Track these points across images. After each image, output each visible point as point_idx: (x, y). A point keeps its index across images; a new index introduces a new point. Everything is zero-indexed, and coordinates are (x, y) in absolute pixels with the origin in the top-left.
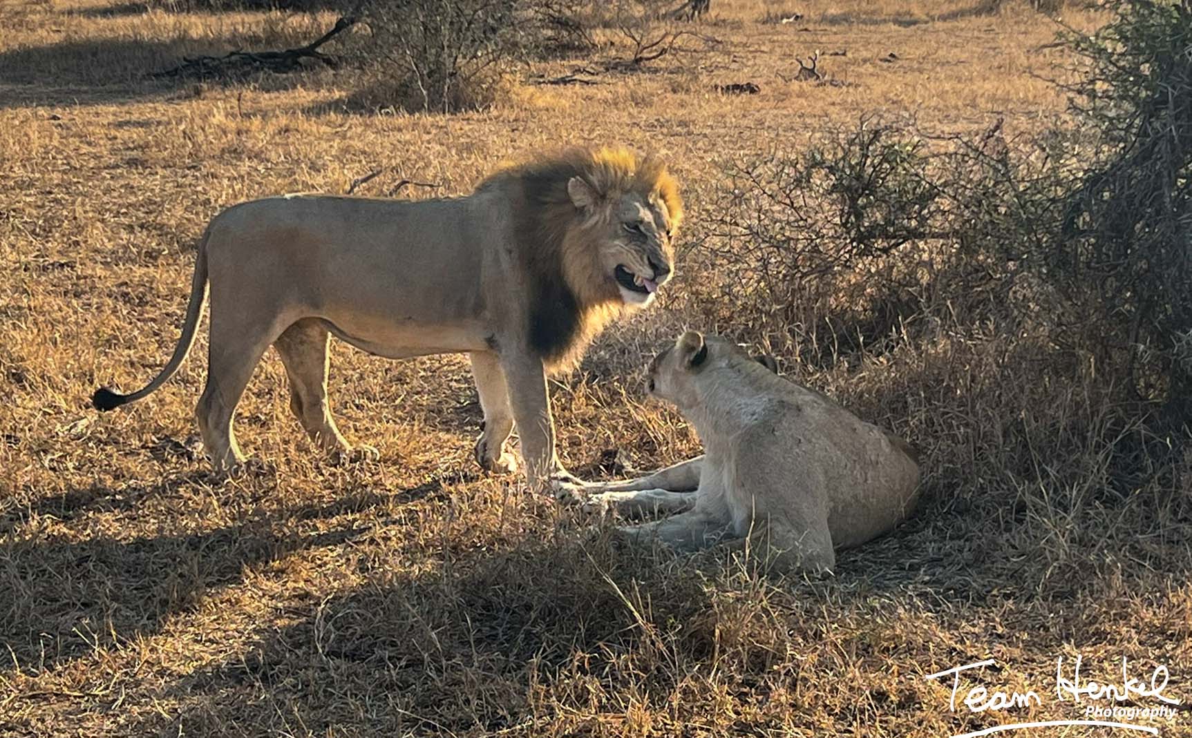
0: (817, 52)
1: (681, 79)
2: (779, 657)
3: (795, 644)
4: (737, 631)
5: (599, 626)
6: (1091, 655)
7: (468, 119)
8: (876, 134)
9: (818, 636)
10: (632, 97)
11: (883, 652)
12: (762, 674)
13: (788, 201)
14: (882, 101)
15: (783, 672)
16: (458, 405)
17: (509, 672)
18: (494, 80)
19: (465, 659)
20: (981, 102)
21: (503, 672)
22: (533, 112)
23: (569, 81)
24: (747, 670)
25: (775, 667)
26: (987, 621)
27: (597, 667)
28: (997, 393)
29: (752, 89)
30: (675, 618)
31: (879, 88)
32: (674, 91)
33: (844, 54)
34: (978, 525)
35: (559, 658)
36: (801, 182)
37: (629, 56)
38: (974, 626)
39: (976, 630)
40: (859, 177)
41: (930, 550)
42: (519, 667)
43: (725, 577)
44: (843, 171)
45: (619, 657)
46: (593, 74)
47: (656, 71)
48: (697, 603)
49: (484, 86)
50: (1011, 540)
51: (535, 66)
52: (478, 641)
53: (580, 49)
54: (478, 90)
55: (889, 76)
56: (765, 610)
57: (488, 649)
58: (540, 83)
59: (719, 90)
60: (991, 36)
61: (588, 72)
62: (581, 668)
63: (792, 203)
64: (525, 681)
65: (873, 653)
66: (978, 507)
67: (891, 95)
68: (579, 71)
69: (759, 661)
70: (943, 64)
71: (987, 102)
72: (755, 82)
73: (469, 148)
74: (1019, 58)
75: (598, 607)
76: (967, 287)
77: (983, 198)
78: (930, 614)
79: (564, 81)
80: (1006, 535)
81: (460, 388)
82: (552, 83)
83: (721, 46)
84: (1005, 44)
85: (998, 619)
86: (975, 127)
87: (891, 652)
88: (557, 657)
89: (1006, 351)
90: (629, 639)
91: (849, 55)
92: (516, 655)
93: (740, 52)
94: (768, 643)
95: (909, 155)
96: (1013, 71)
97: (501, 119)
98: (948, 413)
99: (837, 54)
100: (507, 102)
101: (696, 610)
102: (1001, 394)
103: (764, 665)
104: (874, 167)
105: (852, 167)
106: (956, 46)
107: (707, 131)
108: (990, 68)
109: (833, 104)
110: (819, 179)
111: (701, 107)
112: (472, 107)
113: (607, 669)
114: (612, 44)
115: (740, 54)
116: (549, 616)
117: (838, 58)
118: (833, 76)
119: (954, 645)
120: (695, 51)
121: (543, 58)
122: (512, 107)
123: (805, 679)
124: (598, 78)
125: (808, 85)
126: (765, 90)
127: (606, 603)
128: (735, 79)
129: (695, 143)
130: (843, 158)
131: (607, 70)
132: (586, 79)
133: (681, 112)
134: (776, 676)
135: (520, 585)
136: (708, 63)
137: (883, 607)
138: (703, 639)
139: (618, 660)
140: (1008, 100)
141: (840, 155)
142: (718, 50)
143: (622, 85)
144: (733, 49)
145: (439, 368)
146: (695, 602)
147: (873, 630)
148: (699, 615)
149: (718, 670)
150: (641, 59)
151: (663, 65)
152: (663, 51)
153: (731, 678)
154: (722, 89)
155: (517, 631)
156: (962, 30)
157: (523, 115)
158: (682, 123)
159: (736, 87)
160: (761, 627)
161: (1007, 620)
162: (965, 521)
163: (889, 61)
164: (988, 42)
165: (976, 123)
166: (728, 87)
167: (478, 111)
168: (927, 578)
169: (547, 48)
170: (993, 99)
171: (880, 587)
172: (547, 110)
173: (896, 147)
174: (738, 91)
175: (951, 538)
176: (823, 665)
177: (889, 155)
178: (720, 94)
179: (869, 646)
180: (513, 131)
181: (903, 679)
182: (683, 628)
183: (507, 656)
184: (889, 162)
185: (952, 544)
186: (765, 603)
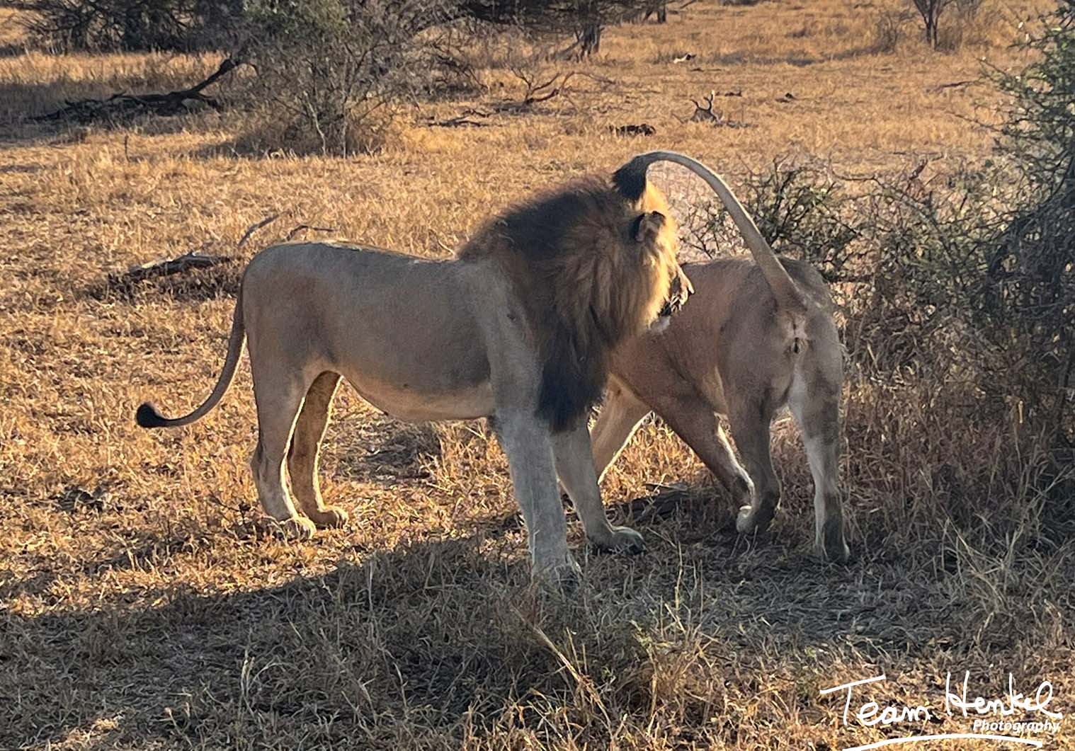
0: (713, 93)
1: (575, 120)
2: (716, 709)
3: (732, 696)
4: (673, 683)
5: (532, 678)
7: (359, 162)
8: (790, 176)
9: (754, 687)
10: (526, 140)
12: (699, 727)
14: (781, 142)
15: (721, 724)
16: (369, 454)
17: (442, 725)
18: (384, 123)
19: (396, 712)
20: (883, 142)
21: (436, 725)
22: (425, 155)
23: (460, 123)
24: (684, 723)
25: (713, 720)
26: (925, 671)
27: (531, 719)
28: (923, 440)
29: (648, 131)
30: (609, 669)
31: (777, 130)
32: (568, 133)
33: (739, 95)
34: (909, 573)
35: (492, 710)
36: (714, 224)
37: (520, 97)
38: (912, 677)
39: (915, 681)
40: (773, 220)
41: (862, 600)
42: (453, 720)
43: (659, 628)
45: (553, 709)
46: (484, 116)
47: (548, 112)
48: (631, 653)
49: (374, 128)
51: (425, 108)
52: (409, 694)
53: (469, 90)
54: (368, 132)
55: (787, 117)
56: (701, 660)
57: (418, 700)
58: (430, 125)
59: (615, 131)
60: (889, 76)
61: (480, 114)
62: (515, 721)
63: (704, 246)
64: (460, 734)
65: (811, 705)
66: (908, 555)
67: (791, 136)
68: (469, 112)
69: (696, 714)
70: (841, 105)
71: (889, 143)
72: (650, 123)
73: (363, 192)
74: (919, 97)
75: (529, 658)
76: (886, 331)
77: (900, 242)
78: (869, 665)
79: (455, 123)
80: (939, 585)
81: (369, 437)
82: (443, 125)
83: (613, 87)
84: (903, 83)
85: (936, 671)
86: (878, 168)
87: (830, 704)
88: (490, 709)
89: (932, 396)
90: (563, 691)
91: (745, 95)
92: (449, 707)
93: (633, 92)
94: (705, 695)
95: (824, 198)
96: (913, 111)
97: (393, 162)
98: (873, 460)
99: (732, 94)
100: (399, 145)
101: (630, 661)
102: (927, 441)
103: (701, 718)
104: (789, 210)
105: (766, 210)
106: (853, 86)
108: (890, 108)
109: (732, 145)
111: (596, 149)
112: (363, 150)
113: (542, 721)
114: (502, 85)
115: (633, 94)
116: (480, 667)
117: (733, 98)
118: (730, 116)
119: (894, 697)
120: (587, 92)
121: (433, 100)
122: (403, 149)
123: (744, 732)
124: (489, 120)
125: (704, 126)
126: (661, 132)
127: (538, 655)
128: (630, 120)
130: (758, 201)
131: (498, 111)
132: (477, 121)
133: (577, 154)
134: (715, 728)
135: (447, 636)
136: (601, 104)
137: (820, 658)
138: (637, 690)
139: (554, 712)
140: (911, 142)
141: (754, 196)
142: (610, 91)
143: (517, 127)
144: (625, 90)
146: (628, 653)
147: (811, 681)
148: (634, 666)
149: (655, 722)
150: (532, 100)
151: (555, 106)
152: (555, 92)
153: (669, 730)
154: (617, 130)
155: (447, 683)
156: (858, 69)
157: (415, 157)
158: (577, 166)
159: (631, 128)
160: (697, 679)
161: (946, 671)
162: (895, 570)
163: (786, 101)
164: (886, 82)
165: (880, 164)
166: (623, 129)
167: (369, 154)
168: (860, 628)
169: (438, 89)
170: (896, 139)
171: (814, 638)
172: (439, 152)
173: (811, 189)
174: (633, 133)
175: (883, 588)
176: (762, 717)
177: (805, 198)
178: (615, 136)
179: (807, 697)
180: (406, 173)
181: (844, 731)
182: (617, 679)
183: (439, 709)
184: (804, 205)
185: (883, 593)
186: (701, 653)
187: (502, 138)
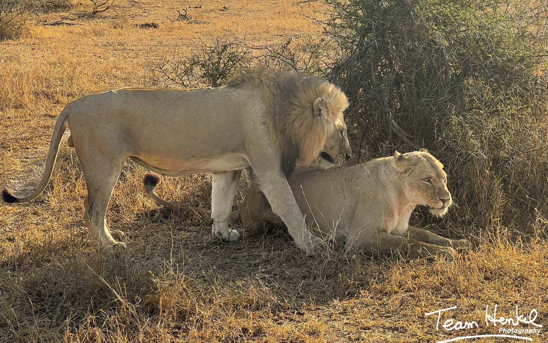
0: (187, 7)
1: (118, 21)
2: (192, 313)
3: (200, 306)
4: (170, 301)
6: (347, 305)
7: (8, 44)
8: (225, 47)
9: (211, 301)
10: (94, 31)
11: (244, 307)
12: (184, 322)
13: (181, 82)
14: (221, 30)
15: (195, 320)
17: (53, 328)
18: (21, 24)
19: (29, 322)
20: (271, 30)
21: (50, 328)
22: (42, 40)
23: (60, 23)
24: (176, 321)
25: (191, 319)
27: (99, 322)
29: (155, 26)
30: (139, 296)
31: (219, 25)
32: (115, 28)
33: (200, 7)
35: (78, 319)
36: (187, 72)
37: (90, 10)
40: (217, 69)
41: (264, 256)
42: (58, 325)
43: (163, 274)
44: (209, 66)
45: (110, 316)
46: (72, 20)
47: (105, 18)
48: (149, 288)
49: (16, 27)
51: (42, 16)
52: (36, 312)
53: (65, 7)
54: (13, 29)
55: (224, 18)
56: (184, 290)
58: (45, 25)
59: (138, 26)
61: (69, 19)
62: (91, 324)
64: (62, 332)
67: (226, 28)
68: (67, 18)
69: (182, 316)
70: (251, 12)
71: (274, 30)
72: (156, 22)
73: (10, 59)
74: (288, 7)
75: (98, 292)
78: (267, 288)
79: (58, 24)
81: (15, 183)
82: (51, 25)
83: (137, 4)
86: (269, 43)
87: (248, 308)
91: (203, 8)
93: (147, 7)
94: (186, 306)
95: (242, 58)
96: (286, 14)
97: (26, 43)
99: (197, 7)
100: (28, 35)
101: (149, 291)
103: (185, 318)
104: (225, 64)
105: (213, 64)
107: (134, 48)
108: (274, 13)
109: (197, 33)
110: (197, 71)
111: (129, 35)
112: (10, 38)
113: (104, 324)
114: (81, 4)
116: (72, 297)
117: (198, 9)
118: (196, 18)
120: (124, 7)
121: (46, 12)
122: (31, 37)
123: (206, 324)
124: (75, 22)
125: (183, 23)
126: (161, 26)
128: (146, 21)
129: (128, 54)
130: (209, 60)
131: (79, 17)
132: (69, 22)
133: (119, 38)
134: (192, 323)
135: (56, 283)
136: (131, 13)
137: (243, 285)
138: (153, 305)
139: (112, 319)
142: (136, 6)
143: (89, 25)
144: (144, 6)
147: (239, 297)
148: (151, 293)
149: (162, 321)
150: (97, 12)
151: (108, 15)
152: (108, 8)
153: (169, 325)
154: (140, 26)
155: (56, 307)
157: (37, 41)
158: (120, 44)
159: (147, 25)
160: (182, 298)
163: (223, 10)
165: (270, 41)
166: (142, 25)
167: (13, 40)
168: (263, 270)
169: (48, 7)
170: (278, 28)
171: (241, 276)
172: (50, 39)
174: (147, 27)
176: (215, 316)
178: (139, 29)
179: (237, 305)
180: (33, 49)
181: (255, 321)
182: (142, 300)
183: (52, 319)
185: (274, 253)
186: (184, 286)
187: (82, 31)
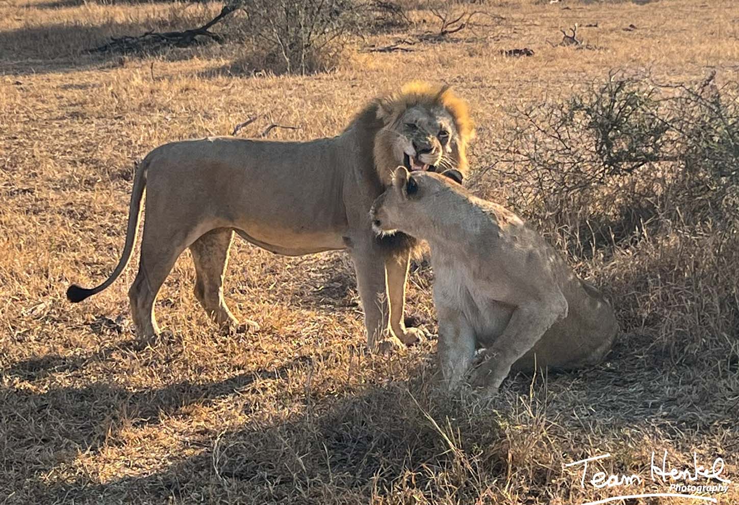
0: (576, 25)
1: (476, 46)
2: (556, 473)
4: (524, 454)
5: (422, 452)
7: (320, 79)
8: (622, 84)
9: (585, 457)
10: (440, 60)
11: (633, 469)
12: (543, 487)
13: (556, 135)
14: (625, 59)
15: (559, 485)
16: (315, 290)
17: (356, 486)
18: (338, 50)
19: (323, 478)
20: (699, 59)
21: (352, 487)
22: (367, 72)
23: (393, 49)
24: (533, 484)
25: (553, 481)
26: (710, 445)
27: (421, 482)
28: (715, 275)
29: (528, 53)
30: (479, 445)
31: (622, 50)
32: (471, 55)
33: (596, 26)
34: (703, 373)
35: (393, 476)
36: (566, 120)
37: (437, 30)
38: (700, 448)
39: (703, 452)
40: (609, 117)
41: (667, 392)
42: (364, 483)
43: (515, 414)
44: (597, 112)
45: (437, 475)
46: (410, 44)
47: (457, 41)
48: (494, 434)
49: (331, 54)
50: (728, 385)
51: (368, 39)
52: (333, 464)
53: (401, 25)
54: (326, 57)
55: (630, 41)
56: (545, 438)
57: (340, 469)
58: (372, 51)
59: (504, 54)
60: (705, 10)
61: (407, 42)
62: (409, 483)
63: (560, 136)
64: (368, 494)
65: (626, 470)
66: (702, 360)
67: (632, 55)
68: (400, 42)
69: (542, 477)
70: (670, 32)
71: (703, 60)
72: (530, 47)
73: (320, 100)
74: (726, 26)
75: (421, 438)
76: (691, 196)
77: (702, 131)
78: (668, 440)
79: (390, 49)
80: (724, 381)
81: (316, 277)
82: (381, 51)
83: (504, 22)
84: (716, 16)
85: (719, 444)
86: (695, 77)
87: (640, 469)
88: (391, 475)
89: (721, 244)
90: (445, 461)
91: (600, 26)
92: (362, 474)
93: (519, 25)
94: (548, 463)
95: (645, 100)
96: (722, 36)
97: (344, 78)
98: (679, 290)
99: (591, 26)
100: (348, 66)
101: (494, 439)
102: (717, 276)
103: (545, 480)
104: (620, 109)
105: (603, 109)
106: (679, 18)
107: (496, 84)
108: (705, 34)
109: (589, 63)
110: (580, 119)
111: (490, 66)
112: (323, 70)
113: (429, 484)
114: (424, 21)
115: (519, 27)
116: (385, 445)
117: (591, 28)
118: (588, 42)
119: (687, 463)
120: (486, 25)
121: (373, 33)
122: (351, 69)
123: (575, 490)
124: (415, 47)
125: (570, 49)
126: (538, 53)
127: (427, 435)
128: (516, 46)
129: (487, 93)
130: (597, 103)
131: (421, 40)
132: (406, 48)
133: (476, 70)
134: (554, 488)
135: (363, 422)
136: (496, 34)
137: (632, 436)
138: (499, 460)
139: (437, 477)
140: (719, 58)
141: (595, 100)
142: (502, 25)
143: (432, 52)
144: (514, 23)
145: (300, 263)
146: (493, 433)
147: (626, 453)
148: (496, 443)
149: (511, 483)
150: (446, 32)
151: (462, 36)
152: (462, 26)
153: (521, 490)
154: (506, 53)
155: (362, 456)
156: (683, 6)
157: (359, 74)
158: (477, 79)
159: (517, 51)
160: (542, 451)
161: (726, 444)
162: (693, 370)
163: (630, 30)
164: (703, 15)
165: (696, 75)
166: (510, 52)
167: (326, 73)
168: (665, 413)
169: (376, 25)
170: (708, 57)
171: (631, 420)
172: (377, 71)
173: (636, 94)
174: (518, 55)
175: (683, 384)
177: (632, 100)
178: (504, 57)
179: (623, 464)
180: (353, 86)
181: (649, 489)
182: (484, 453)
183: (355, 475)
184: (631, 105)
185: (683, 388)
186: (545, 433)
187: (423, 60)
